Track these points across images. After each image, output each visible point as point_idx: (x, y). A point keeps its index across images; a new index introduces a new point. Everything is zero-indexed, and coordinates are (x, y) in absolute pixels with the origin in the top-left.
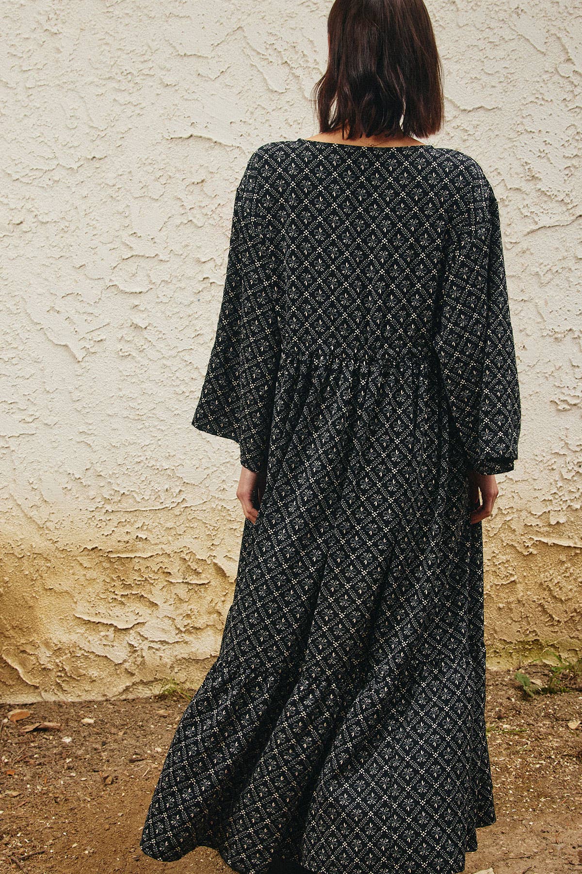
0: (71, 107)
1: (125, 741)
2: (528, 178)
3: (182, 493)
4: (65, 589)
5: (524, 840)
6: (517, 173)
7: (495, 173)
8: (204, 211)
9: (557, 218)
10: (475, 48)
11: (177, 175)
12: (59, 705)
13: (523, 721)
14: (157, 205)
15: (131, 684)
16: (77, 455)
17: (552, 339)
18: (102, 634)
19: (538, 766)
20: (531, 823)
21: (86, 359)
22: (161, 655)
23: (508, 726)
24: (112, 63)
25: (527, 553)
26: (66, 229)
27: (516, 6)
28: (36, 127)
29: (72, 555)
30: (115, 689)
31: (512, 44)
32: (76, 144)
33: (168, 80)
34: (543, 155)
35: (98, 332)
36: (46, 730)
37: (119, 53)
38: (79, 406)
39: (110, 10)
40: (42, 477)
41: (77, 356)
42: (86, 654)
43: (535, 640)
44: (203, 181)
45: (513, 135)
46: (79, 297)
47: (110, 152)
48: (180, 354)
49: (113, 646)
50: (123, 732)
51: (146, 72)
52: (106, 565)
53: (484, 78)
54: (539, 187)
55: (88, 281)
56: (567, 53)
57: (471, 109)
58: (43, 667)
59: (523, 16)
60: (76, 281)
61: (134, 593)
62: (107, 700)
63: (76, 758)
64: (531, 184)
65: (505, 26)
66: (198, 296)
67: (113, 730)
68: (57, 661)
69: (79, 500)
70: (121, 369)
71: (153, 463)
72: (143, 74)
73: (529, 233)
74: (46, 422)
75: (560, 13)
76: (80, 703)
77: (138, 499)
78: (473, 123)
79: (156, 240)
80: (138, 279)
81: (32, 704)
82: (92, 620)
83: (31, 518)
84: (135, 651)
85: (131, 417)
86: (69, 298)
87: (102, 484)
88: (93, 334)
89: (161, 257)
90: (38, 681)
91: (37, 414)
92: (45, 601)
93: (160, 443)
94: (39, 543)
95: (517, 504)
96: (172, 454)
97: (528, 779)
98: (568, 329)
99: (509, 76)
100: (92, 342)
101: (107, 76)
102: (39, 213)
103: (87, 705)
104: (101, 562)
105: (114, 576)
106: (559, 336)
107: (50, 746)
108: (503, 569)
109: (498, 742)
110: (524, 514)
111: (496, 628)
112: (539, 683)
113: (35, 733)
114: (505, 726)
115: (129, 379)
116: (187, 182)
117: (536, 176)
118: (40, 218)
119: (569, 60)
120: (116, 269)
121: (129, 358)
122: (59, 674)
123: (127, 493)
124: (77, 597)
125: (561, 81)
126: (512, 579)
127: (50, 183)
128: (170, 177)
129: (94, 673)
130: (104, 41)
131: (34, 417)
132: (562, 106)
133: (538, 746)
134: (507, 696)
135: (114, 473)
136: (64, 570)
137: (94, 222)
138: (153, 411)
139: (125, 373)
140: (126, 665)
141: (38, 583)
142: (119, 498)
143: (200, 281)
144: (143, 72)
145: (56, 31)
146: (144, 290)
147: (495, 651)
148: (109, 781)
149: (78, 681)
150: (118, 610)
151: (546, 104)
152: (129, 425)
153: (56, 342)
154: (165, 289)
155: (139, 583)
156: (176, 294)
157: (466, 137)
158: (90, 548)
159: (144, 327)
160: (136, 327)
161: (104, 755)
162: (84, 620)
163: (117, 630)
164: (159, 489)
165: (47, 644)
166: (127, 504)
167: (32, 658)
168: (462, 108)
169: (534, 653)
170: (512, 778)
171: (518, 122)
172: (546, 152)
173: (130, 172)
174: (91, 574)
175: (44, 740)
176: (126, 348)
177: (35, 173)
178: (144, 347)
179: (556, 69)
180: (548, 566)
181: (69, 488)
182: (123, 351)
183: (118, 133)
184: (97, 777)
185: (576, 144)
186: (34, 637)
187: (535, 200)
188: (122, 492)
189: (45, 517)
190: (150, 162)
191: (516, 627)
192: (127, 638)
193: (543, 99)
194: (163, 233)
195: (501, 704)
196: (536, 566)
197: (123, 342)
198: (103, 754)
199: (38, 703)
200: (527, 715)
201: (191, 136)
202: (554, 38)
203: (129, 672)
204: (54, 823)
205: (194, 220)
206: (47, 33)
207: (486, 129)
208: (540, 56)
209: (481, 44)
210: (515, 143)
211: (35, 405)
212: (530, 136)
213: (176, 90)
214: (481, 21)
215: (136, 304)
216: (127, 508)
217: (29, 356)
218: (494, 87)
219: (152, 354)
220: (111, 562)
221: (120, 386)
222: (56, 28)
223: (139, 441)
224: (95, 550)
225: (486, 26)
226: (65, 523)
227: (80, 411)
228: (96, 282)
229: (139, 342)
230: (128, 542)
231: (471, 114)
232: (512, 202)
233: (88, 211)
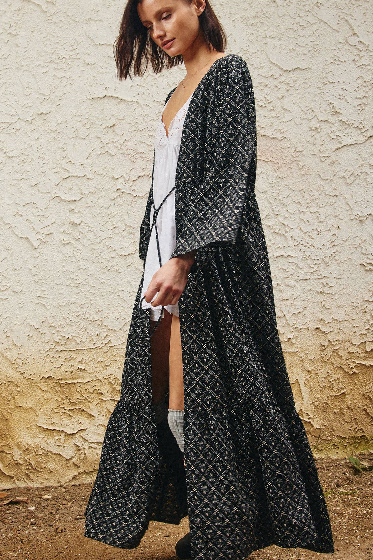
0: (26, 82)
1: (72, 508)
2: (333, 113)
3: (108, 336)
4: (30, 406)
5: (353, 554)
6: (325, 111)
7: (310, 111)
8: (116, 145)
9: (354, 138)
10: (291, 30)
11: (97, 122)
12: (28, 489)
13: (354, 487)
14: (84, 142)
15: (77, 474)
16: (35, 312)
17: (358, 221)
18: (57, 438)
19: (365, 512)
20: (359, 544)
21: (40, 246)
22: (98, 452)
23: (344, 491)
24: (52, 52)
25: (352, 373)
26: (25, 161)
27: (317, 1)
28: (4, 95)
29: (34, 381)
30: (66, 478)
31: (315, 27)
32: (30, 105)
33: (89, 61)
34: (342, 97)
35: (47, 228)
36: (17, 502)
37: (57, 45)
38: (36, 279)
39: (50, 18)
40: (13, 329)
41: (34, 245)
42: (45, 453)
43: (363, 436)
44: (114, 125)
45: (320, 85)
46: (34, 205)
47: (53, 109)
48: (103, 241)
49: (64, 447)
50: (71, 503)
51: (74, 56)
52: (58, 388)
53: (298, 49)
54: (341, 119)
55: (40, 194)
56: (353, 30)
57: (291, 69)
58: (16, 462)
59: (321, 7)
60: (32, 195)
61: (77, 408)
62: (61, 486)
63: (38, 518)
64: (335, 117)
65: (309, 15)
66: (114, 202)
67: (64, 502)
68: (26, 458)
69: (38, 343)
70: (64, 252)
71: (87, 316)
72: (73, 58)
73: (336, 150)
74: (14, 290)
75: (346, 4)
76: (43, 488)
77: (78, 342)
78: (293, 78)
79: (84, 165)
80: (74, 191)
81: (9, 489)
82: (50, 428)
83: (6, 357)
84: (80, 450)
85: (72, 285)
86: (29, 206)
87: (53, 332)
88: (44, 229)
89: (88, 177)
90: (13, 472)
91: (9, 285)
92: (16, 415)
93: (92, 302)
94: (13, 375)
95: (341, 337)
96: (100, 310)
97: (358, 519)
98: (368, 213)
99: (315, 47)
100: (44, 235)
101: (49, 61)
102: (7, 151)
103: (47, 489)
104: (54, 387)
105: (63, 397)
106: (363, 219)
107: (20, 512)
108: (335, 384)
109: (337, 499)
110: (347, 344)
111: (334, 428)
112: (366, 464)
113: (10, 505)
114: (341, 490)
115: (69, 259)
116: (104, 126)
117: (338, 111)
118: (8, 154)
119: (355, 34)
120: (58, 185)
121: (69, 245)
122: (27, 467)
123: (70, 338)
124: (39, 412)
125: (351, 48)
126: (343, 391)
127: (14, 131)
128: (93, 124)
129: (51, 466)
130: (47, 38)
131: (6, 287)
132: (353, 64)
133: (365, 501)
134: (343, 472)
135: (61, 324)
136: (29, 393)
137: (43, 155)
138: (87, 281)
139: (67, 255)
140: (74, 460)
141: (11, 403)
142: (65, 342)
143: (114, 191)
144: (72, 56)
145: (15, 34)
146: (78, 199)
147: (334, 445)
148: (59, 530)
149: (40, 472)
150: (67, 421)
151: (342, 63)
152: (71, 290)
153: (20, 236)
154: (91, 198)
155: (81, 401)
156: (99, 201)
157: (289, 88)
158: (46, 377)
159: (78, 223)
160: (73, 224)
161: (57, 516)
162: (44, 428)
163: (67, 435)
164: (92, 334)
165: (18, 446)
166: (71, 346)
167: (9, 456)
168: (285, 69)
169: (363, 445)
170: (346, 520)
171: (323, 77)
172: (343, 95)
173: (66, 122)
174: (48, 395)
175: (16, 509)
176: (67, 238)
177: (4, 125)
178: (79, 237)
179: (347, 41)
180: (368, 381)
181: (31, 335)
182: (65, 240)
183: (57, 96)
184: (52, 529)
185: (364, 89)
186: (10, 441)
187: (339, 127)
188: (67, 337)
189: (15, 356)
190: (79, 114)
191: (347, 426)
192: (74, 441)
193: (339, 61)
194: (88, 161)
195: (339, 477)
196: (359, 381)
197: (64, 234)
198: (56, 516)
199: (13, 488)
200: (358, 483)
201: (105, 96)
202: (342, 21)
203: (76, 465)
204: (19, 554)
205: (110, 151)
206: (9, 35)
207: (302, 82)
208: (335, 32)
209: (295, 27)
210: (322, 90)
211: (7, 279)
212: (332, 85)
213: (95, 67)
214: (294, 13)
215: (73, 208)
216: (71, 348)
217: (2, 246)
218: (305, 54)
219: (85, 241)
220: (61, 386)
221: (64, 265)
222: (15, 31)
223: (78, 302)
224: (50, 378)
225: (297, 15)
226: (29, 360)
227: (37, 282)
228: (46, 195)
229: (76, 234)
230: (72, 372)
231: (291, 73)
232: (323, 129)
233: (39, 148)
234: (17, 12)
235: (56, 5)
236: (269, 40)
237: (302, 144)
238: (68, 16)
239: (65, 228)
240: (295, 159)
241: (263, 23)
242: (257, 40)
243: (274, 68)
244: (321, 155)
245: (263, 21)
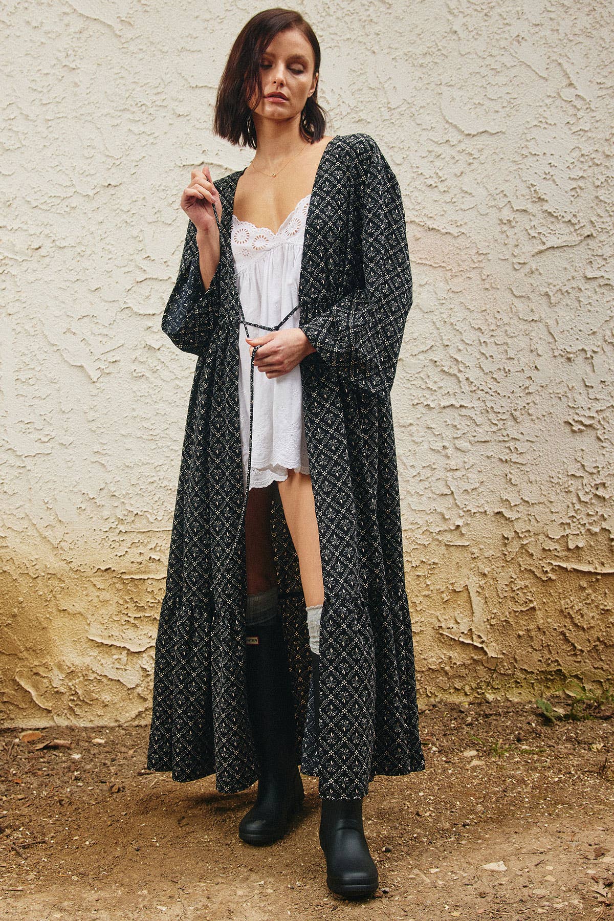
0: (88, 137)
1: (135, 758)
2: (534, 199)
4: (78, 610)
5: (538, 839)
6: (523, 196)
7: (501, 195)
9: (565, 238)
10: (477, 75)
12: (71, 729)
13: (543, 743)
14: (169, 229)
15: (144, 710)
16: (91, 475)
17: (563, 360)
18: (115, 657)
19: (556, 779)
20: (546, 825)
21: (101, 379)
23: (527, 747)
24: (127, 96)
25: (546, 579)
26: (82, 254)
27: (517, 34)
28: (54, 156)
29: (85, 574)
30: (127, 715)
31: (514, 72)
32: (92, 172)
33: (180, 110)
34: (548, 177)
35: (112, 353)
36: (56, 747)
37: (134, 86)
38: (93, 426)
39: (125, 46)
40: (57, 497)
41: (92, 377)
42: (98, 678)
43: (558, 670)
45: (518, 158)
46: (94, 319)
47: (125, 180)
49: (126, 670)
50: (133, 750)
51: (159, 103)
52: (119, 586)
53: (488, 103)
54: (546, 208)
55: (103, 304)
56: (569, 78)
57: (475, 133)
58: (56, 690)
59: (523, 43)
60: (91, 304)
61: (146, 615)
62: (119, 726)
63: (85, 771)
64: (538, 205)
65: (506, 54)
67: (123, 749)
68: (70, 684)
69: (93, 520)
70: (135, 389)
71: (165, 483)
72: (157, 106)
73: (537, 254)
74: (61, 442)
75: (560, 40)
76: (93, 728)
77: (151, 519)
78: (478, 147)
79: (169, 263)
80: (152, 301)
81: (44, 729)
82: (105, 642)
83: (45, 538)
84: (148, 675)
85: (144, 437)
86: (85, 319)
87: (116, 504)
88: (108, 355)
90: (51, 704)
91: (53, 434)
92: (59, 622)
93: (173, 462)
94: (54, 563)
95: (534, 527)
97: (545, 789)
98: (581, 348)
99: (512, 101)
100: (106, 363)
101: (122, 108)
102: (56, 239)
103: (99, 730)
104: (114, 583)
105: (127, 598)
106: (572, 355)
107: (59, 761)
108: (521, 594)
109: (516, 760)
110: (541, 537)
111: (516, 657)
112: (561, 711)
113: (45, 751)
114: (523, 747)
115: (143, 399)
117: (542, 197)
118: (57, 243)
119: (571, 84)
120: (130, 292)
121: (143, 379)
122: (72, 697)
123: (140, 513)
124: (91, 619)
125: (564, 104)
126: (532, 605)
127: (68, 209)
129: (106, 697)
130: (120, 75)
131: (50, 437)
132: (566, 129)
133: (558, 764)
134: (527, 721)
135: (127, 494)
136: (77, 591)
137: (109, 247)
138: (167, 432)
139: (139, 394)
140: (139, 690)
141: (52, 604)
142: (133, 519)
144: (157, 103)
145: (74, 67)
146: (158, 312)
147: (516, 681)
148: (114, 789)
149: (90, 705)
150: (130, 633)
151: (550, 127)
152: (143, 445)
153: (72, 363)
155: (152, 605)
157: (471, 161)
158: (103, 568)
159: (157, 348)
160: (150, 348)
161: (113, 769)
162: (97, 643)
163: (130, 653)
165: (60, 667)
166: (140, 525)
167: (45, 680)
168: (466, 132)
169: (558, 684)
170: (529, 789)
171: (523, 146)
172: (551, 174)
173: (144, 198)
174: (105, 595)
175: (53, 756)
176: (141, 369)
177: (53, 200)
178: (157, 368)
179: (559, 94)
180: (568, 592)
181: (83, 508)
182: (137, 371)
183: (132, 161)
184: (105, 787)
185: (581, 166)
186: (48, 659)
187: (542, 221)
188: (135, 512)
189: (59, 535)
190: (163, 188)
191: (536, 656)
192: (140, 662)
193: (547, 123)
194: (175, 257)
195: (521, 728)
196: (556, 592)
197: (136, 363)
198: (111, 768)
199: (51, 727)
200: (548, 738)
201: (203, 163)
202: (554, 64)
203: (142, 697)
204: (57, 820)
206: (66, 68)
207: (491, 153)
208: (542, 81)
209: (484, 71)
210: (520, 166)
211: (51, 424)
212: (535, 158)
213: (188, 120)
214: (483, 49)
215: (150, 325)
216: (140, 529)
217: (46, 376)
218: (497, 112)
219: (165, 374)
220: (124, 583)
221: (134, 407)
222: (74, 64)
223: (152, 462)
224: (109, 571)
225: (488, 54)
226: (79, 543)
227: (94, 432)
228: (111, 304)
229: (153, 363)
230: (141, 563)
231: (475, 138)
232: (519, 223)
233: (104, 236)
234: (78, 36)
235: (135, 27)
236: (444, 88)
237: (487, 244)
238: (152, 43)
239: (138, 353)
240: (477, 265)
241: (436, 63)
242: (427, 89)
243: (451, 129)
244: (515, 260)
245: (438, 61)
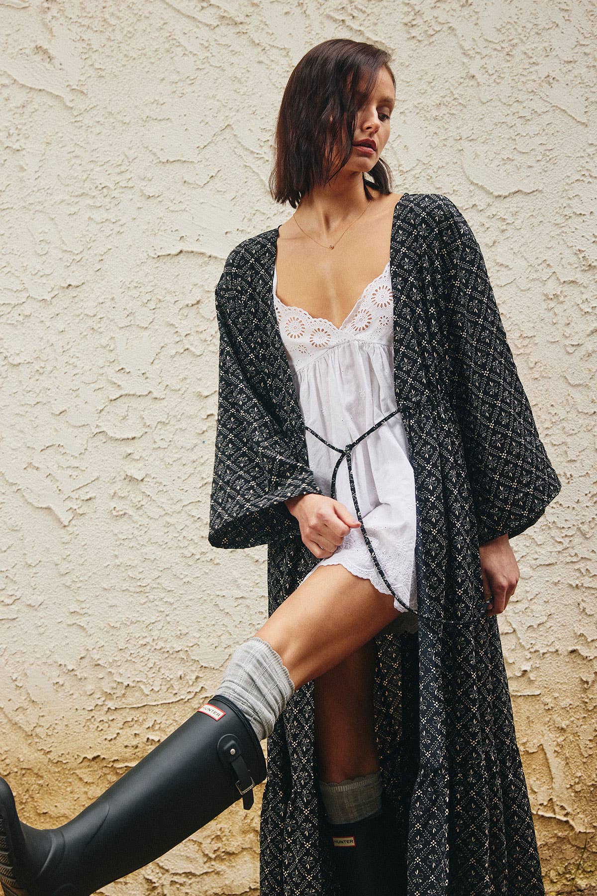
0: (40, 231)
2: (584, 268)
3: (199, 680)
4: (62, 811)
6: (570, 264)
7: (544, 265)
8: (203, 336)
10: (503, 126)
11: (168, 298)
14: (146, 333)
16: (68, 641)
21: (73, 522)
22: (187, 891)
24: (84, 178)
26: (41, 371)
27: (547, 74)
29: (69, 766)
31: (547, 118)
32: (48, 271)
33: (150, 191)
35: (85, 490)
37: (92, 166)
38: (67, 580)
39: (78, 119)
40: (28, 672)
41: (62, 520)
44: (198, 302)
45: (560, 220)
46: (61, 449)
47: (88, 278)
48: (185, 508)
49: (126, 883)
51: (123, 184)
52: (112, 777)
53: (519, 158)
55: (71, 429)
57: (507, 194)
59: (555, 84)
60: (56, 430)
64: (588, 274)
65: (536, 98)
66: (203, 438)
69: (74, 697)
70: (116, 531)
71: (161, 644)
72: (121, 187)
73: (593, 332)
74: (29, 603)
77: (147, 691)
78: (511, 210)
79: (147, 375)
80: (130, 422)
83: (16, 724)
84: (154, 888)
85: (131, 589)
86: (50, 450)
87: (101, 676)
88: (80, 491)
89: (155, 394)
91: (18, 594)
93: (168, 618)
94: (28, 755)
96: (184, 632)
99: (548, 153)
100: (79, 502)
101: (80, 193)
102: (9, 355)
104: (105, 774)
115: (126, 543)
116: (181, 305)
117: (593, 264)
118: (10, 360)
120: (103, 413)
121: (125, 518)
123: (131, 684)
127: (21, 318)
128: (160, 301)
130: (74, 154)
131: (15, 598)
135: (115, 661)
136: (59, 788)
137: (74, 360)
138: (158, 581)
139: (121, 536)
141: (29, 807)
142: (123, 692)
143: (203, 419)
144: (120, 184)
145: (19, 148)
146: (138, 435)
151: (595, 180)
152: (130, 599)
153: (36, 504)
154: (162, 432)
156: (176, 437)
157: (504, 227)
158: (90, 757)
159: (140, 479)
160: (132, 479)
164: (171, 677)
166: (133, 699)
168: (496, 194)
171: (565, 205)
173: (113, 299)
174: (94, 791)
176: (121, 506)
177: (2, 308)
178: (142, 503)
181: (61, 683)
182: (117, 509)
183: (96, 255)
188: (126, 684)
189: (34, 721)
190: (135, 285)
192: (143, 872)
193: (591, 176)
194: (155, 367)
197: (116, 498)
201: (181, 252)
205: (192, 349)
206: (8, 151)
207: (528, 216)
208: (581, 127)
209: (510, 120)
210: (563, 229)
211: (15, 582)
212: (581, 219)
213: (161, 202)
214: (508, 95)
215: (129, 452)
216: (133, 704)
217: (5, 523)
218: (530, 167)
219: (153, 511)
220: (117, 773)
221: (116, 553)
222: (18, 144)
223: (143, 619)
224: (97, 760)
225: (513, 100)
226: (58, 728)
227: (69, 587)
228: (80, 430)
229: (136, 497)
230: (137, 747)
231: (507, 200)
232: (569, 297)
233: (66, 348)
234: (20, 111)
235: (89, 96)
236: (465, 144)
237: (532, 325)
238: (110, 113)
239: (117, 487)
240: (521, 351)
241: (453, 114)
242: (445, 145)
243: (477, 191)
244: (568, 342)
245: (455, 112)
